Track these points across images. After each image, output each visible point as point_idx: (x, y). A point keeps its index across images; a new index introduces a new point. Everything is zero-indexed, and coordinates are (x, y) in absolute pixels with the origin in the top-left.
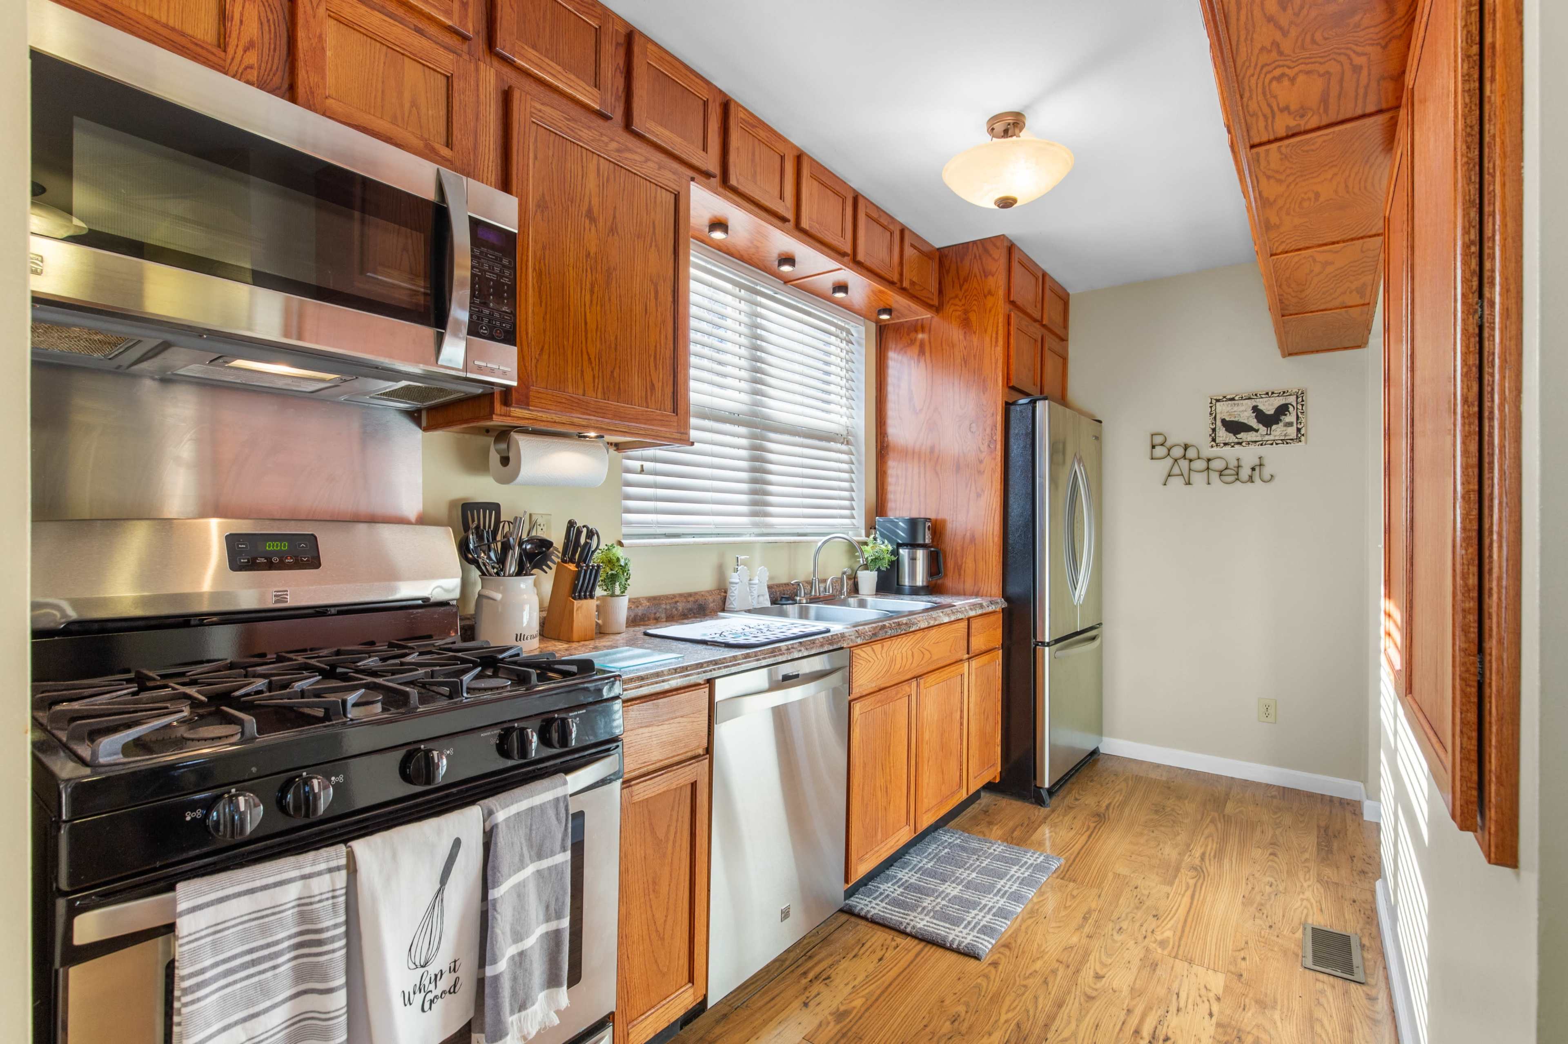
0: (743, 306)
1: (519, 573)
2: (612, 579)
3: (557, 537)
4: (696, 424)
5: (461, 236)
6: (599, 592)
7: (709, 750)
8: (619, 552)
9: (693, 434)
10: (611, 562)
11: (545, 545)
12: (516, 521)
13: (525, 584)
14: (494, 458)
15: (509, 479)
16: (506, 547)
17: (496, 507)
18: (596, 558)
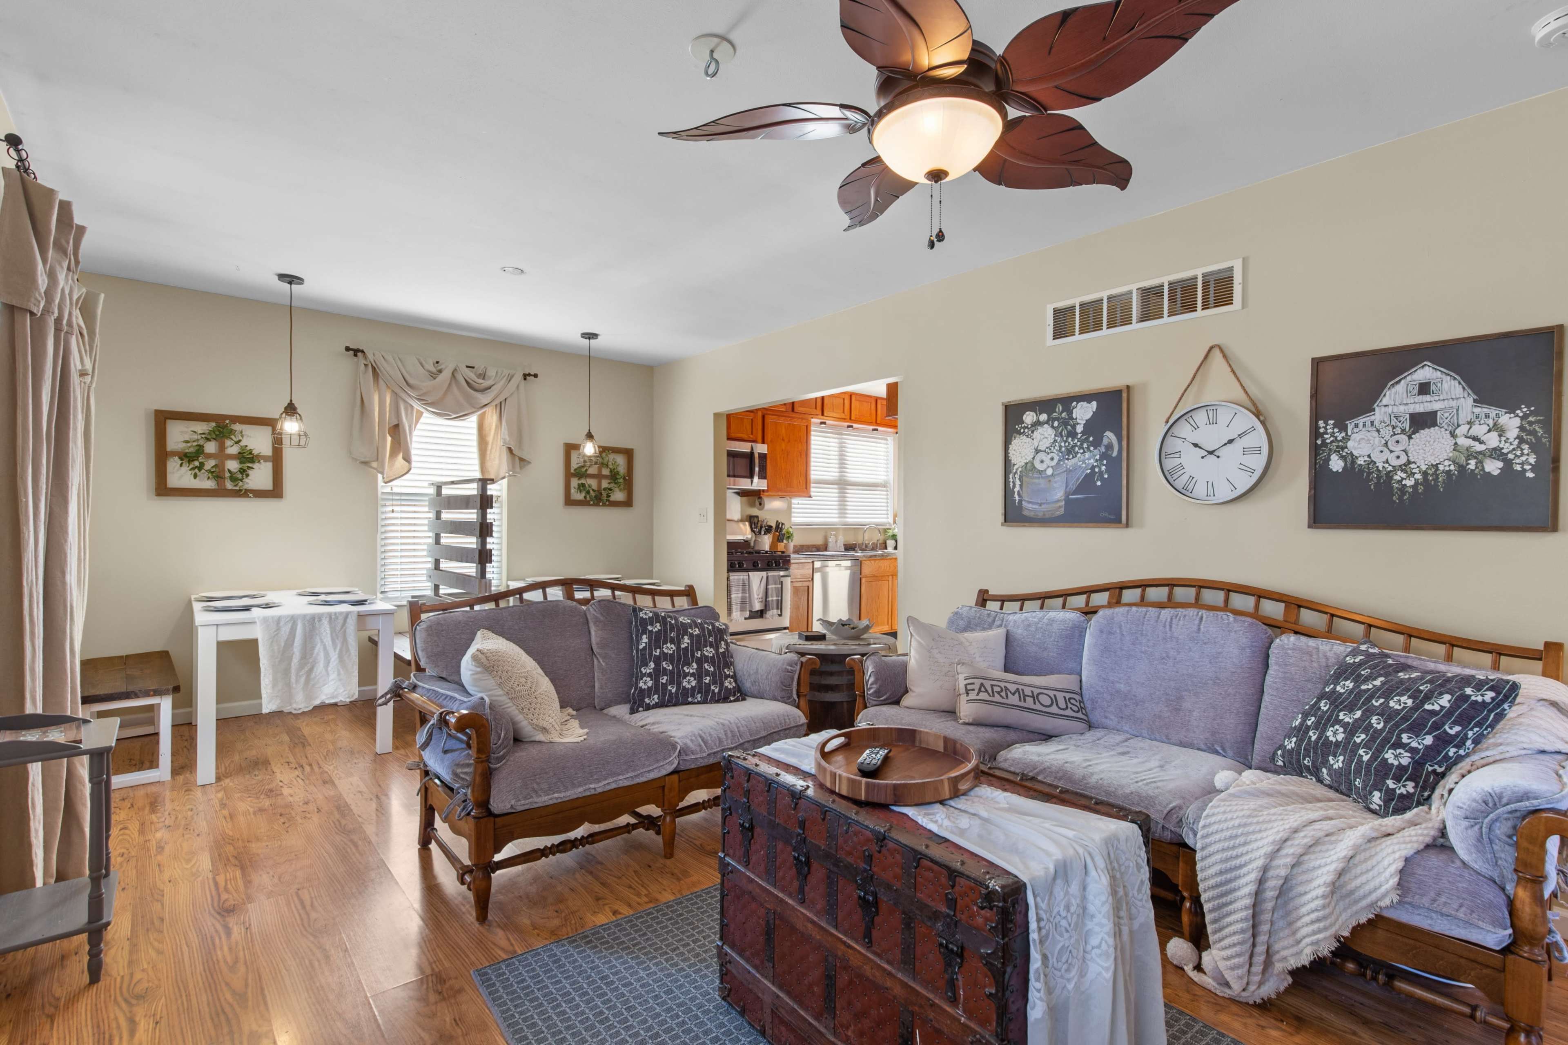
0: (837, 440)
1: (765, 534)
2: (788, 538)
3: (774, 525)
4: (814, 491)
5: (756, 456)
6: (785, 541)
7: (813, 579)
8: (791, 530)
9: (812, 494)
10: (788, 533)
11: (771, 527)
12: (763, 521)
13: (766, 537)
14: (757, 503)
15: (762, 509)
16: (761, 527)
17: (757, 517)
18: (784, 531)
